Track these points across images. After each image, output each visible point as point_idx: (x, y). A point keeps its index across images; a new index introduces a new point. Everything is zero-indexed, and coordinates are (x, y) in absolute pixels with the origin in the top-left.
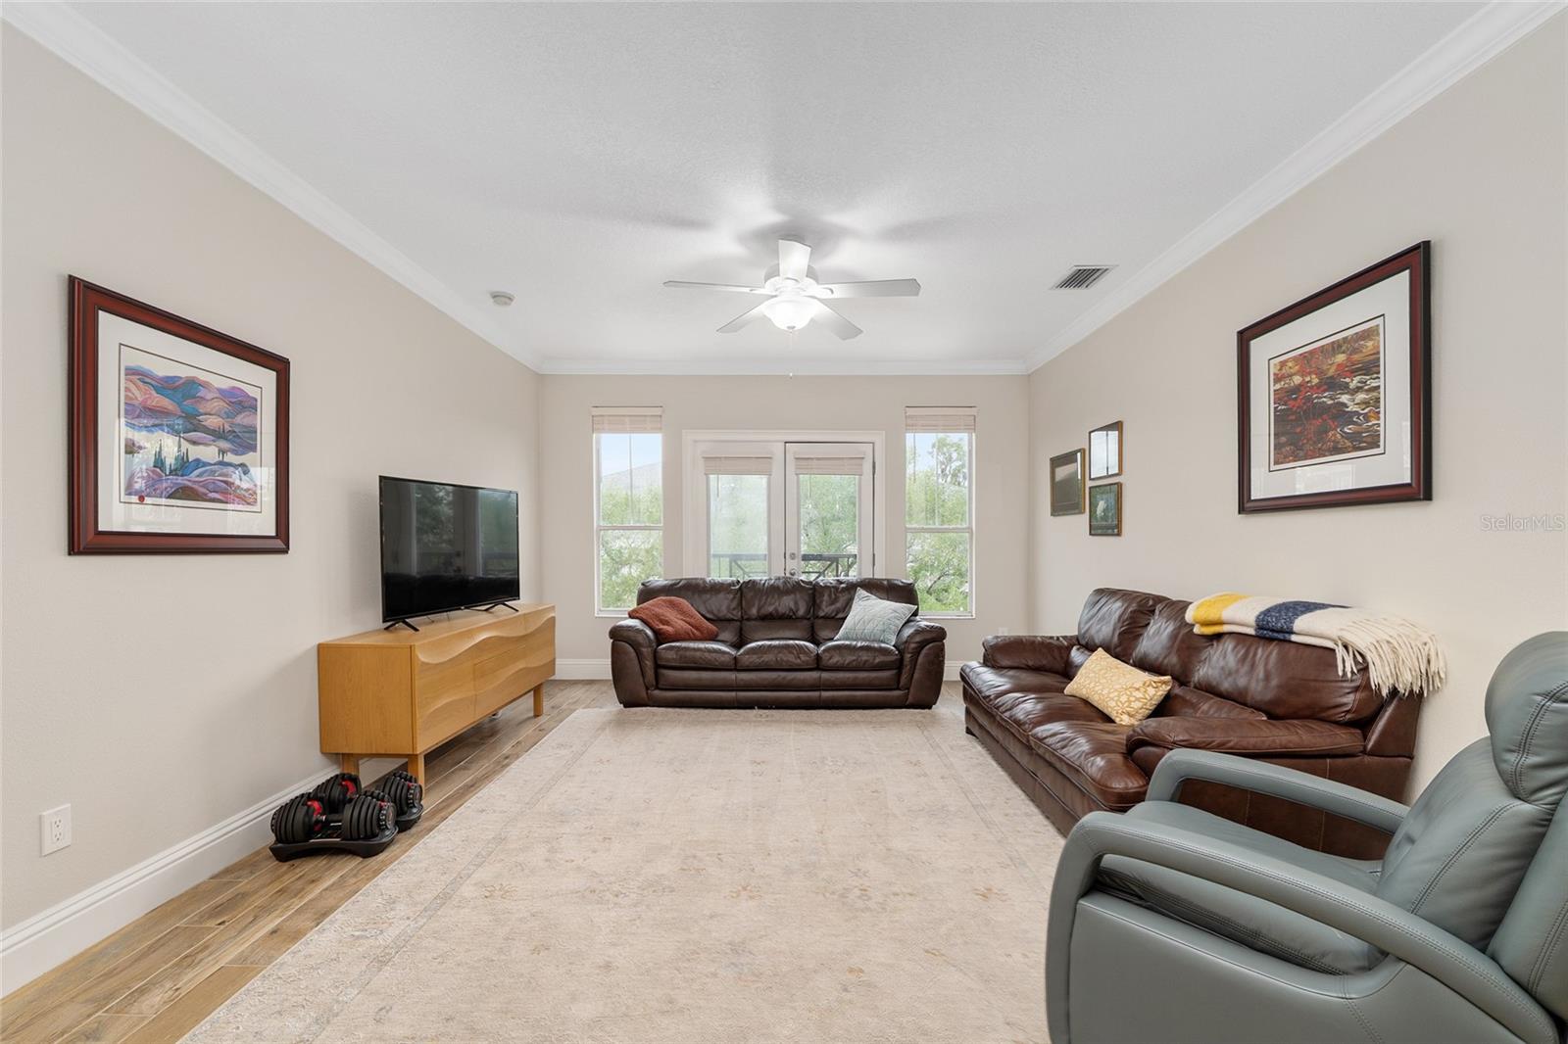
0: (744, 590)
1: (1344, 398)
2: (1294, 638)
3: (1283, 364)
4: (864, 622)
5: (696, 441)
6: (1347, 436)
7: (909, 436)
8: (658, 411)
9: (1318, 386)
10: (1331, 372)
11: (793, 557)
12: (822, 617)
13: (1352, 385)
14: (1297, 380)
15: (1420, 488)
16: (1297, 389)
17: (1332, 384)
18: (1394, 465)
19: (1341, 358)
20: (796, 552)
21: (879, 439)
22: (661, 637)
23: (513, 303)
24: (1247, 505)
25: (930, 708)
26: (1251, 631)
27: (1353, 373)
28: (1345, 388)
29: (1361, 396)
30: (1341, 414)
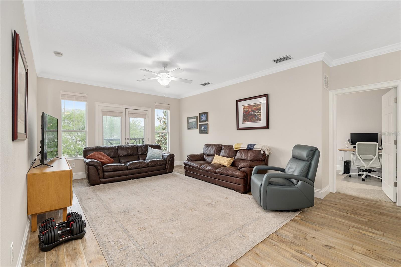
0: (118, 149)
1: (255, 113)
2: (254, 149)
3: (245, 107)
4: (154, 155)
5: (99, 106)
6: (256, 119)
7: (156, 110)
8: (86, 96)
9: (251, 111)
10: (253, 109)
11: (128, 139)
12: (140, 154)
13: (257, 112)
14: (247, 110)
15: (267, 127)
16: (247, 111)
17: (253, 111)
18: (264, 124)
19: (255, 107)
20: (129, 138)
21: (150, 110)
22: (103, 164)
23: (63, 56)
24: (238, 129)
25: (171, 173)
26: (246, 149)
27: (257, 110)
28: (256, 112)
29: (258, 113)
30: (255, 116)
